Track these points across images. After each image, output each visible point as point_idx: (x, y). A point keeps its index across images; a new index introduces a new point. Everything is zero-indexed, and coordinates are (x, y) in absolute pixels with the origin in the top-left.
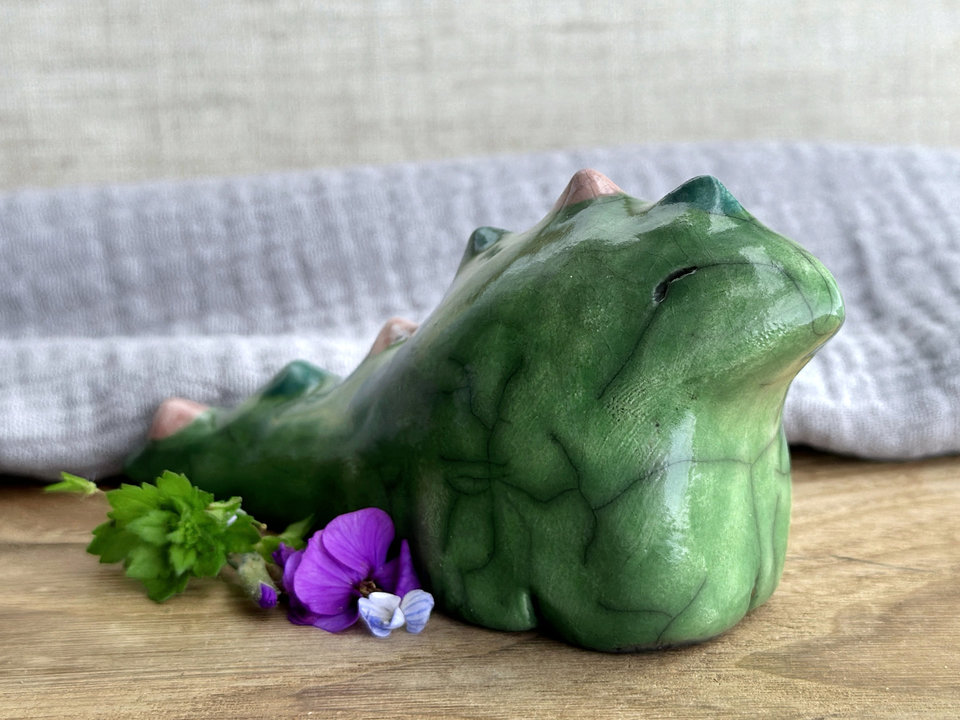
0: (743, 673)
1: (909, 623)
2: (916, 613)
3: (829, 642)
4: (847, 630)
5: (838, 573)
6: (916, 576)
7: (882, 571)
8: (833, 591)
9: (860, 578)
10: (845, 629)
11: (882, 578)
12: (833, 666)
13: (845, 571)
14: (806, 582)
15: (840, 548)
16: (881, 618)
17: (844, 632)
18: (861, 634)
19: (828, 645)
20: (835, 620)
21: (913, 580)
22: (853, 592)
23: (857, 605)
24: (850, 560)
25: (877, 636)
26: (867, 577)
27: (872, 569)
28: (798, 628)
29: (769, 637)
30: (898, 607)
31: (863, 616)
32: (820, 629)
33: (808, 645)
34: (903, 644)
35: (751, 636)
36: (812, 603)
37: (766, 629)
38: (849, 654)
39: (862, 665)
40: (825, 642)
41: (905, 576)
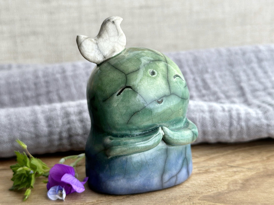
0: (200, 202)
1: (251, 185)
2: (253, 182)
4: (232, 188)
5: (228, 170)
6: (252, 171)
7: (242, 169)
8: (227, 176)
9: (235, 172)
11: (242, 172)
12: (228, 199)
13: (231, 170)
14: (219, 173)
15: (229, 163)
16: (242, 184)
18: (236, 189)
19: (226, 193)
20: (228, 185)
22: (233, 176)
23: (234, 180)
24: (232, 166)
25: (241, 189)
26: (237, 171)
27: (239, 169)
28: (217, 187)
29: (208, 190)
30: (247, 180)
31: (236, 183)
32: (224, 188)
33: (220, 193)
34: (249, 191)
35: (202, 190)
36: (221, 180)
37: (207, 188)
38: (233, 195)
39: (237, 198)
40: (225, 192)
41: (249, 171)
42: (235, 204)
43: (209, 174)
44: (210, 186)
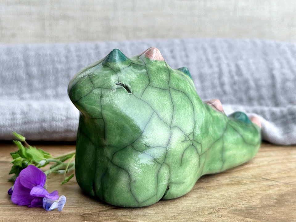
0: (230, 215)
1: (285, 201)
2: (288, 198)
3: (259, 206)
4: (265, 203)
5: (263, 184)
7: (277, 184)
8: (261, 189)
9: (270, 186)
10: (264, 202)
11: (277, 186)
12: (259, 214)
13: (265, 183)
14: (252, 186)
15: (264, 175)
16: (276, 199)
17: (264, 203)
18: (269, 204)
20: (261, 199)
21: (287, 187)
22: (267, 190)
23: (268, 194)
24: (267, 180)
25: (275, 205)
26: (272, 186)
27: (274, 183)
28: (248, 201)
29: (239, 204)
30: (282, 196)
31: (270, 198)
32: (256, 202)
33: (251, 207)
34: (283, 208)
35: (233, 203)
36: (254, 193)
37: (238, 201)
38: (265, 210)
39: (269, 214)
40: (257, 206)
41: (285, 186)
42: (268, 220)
43: (241, 186)
44: (242, 199)
